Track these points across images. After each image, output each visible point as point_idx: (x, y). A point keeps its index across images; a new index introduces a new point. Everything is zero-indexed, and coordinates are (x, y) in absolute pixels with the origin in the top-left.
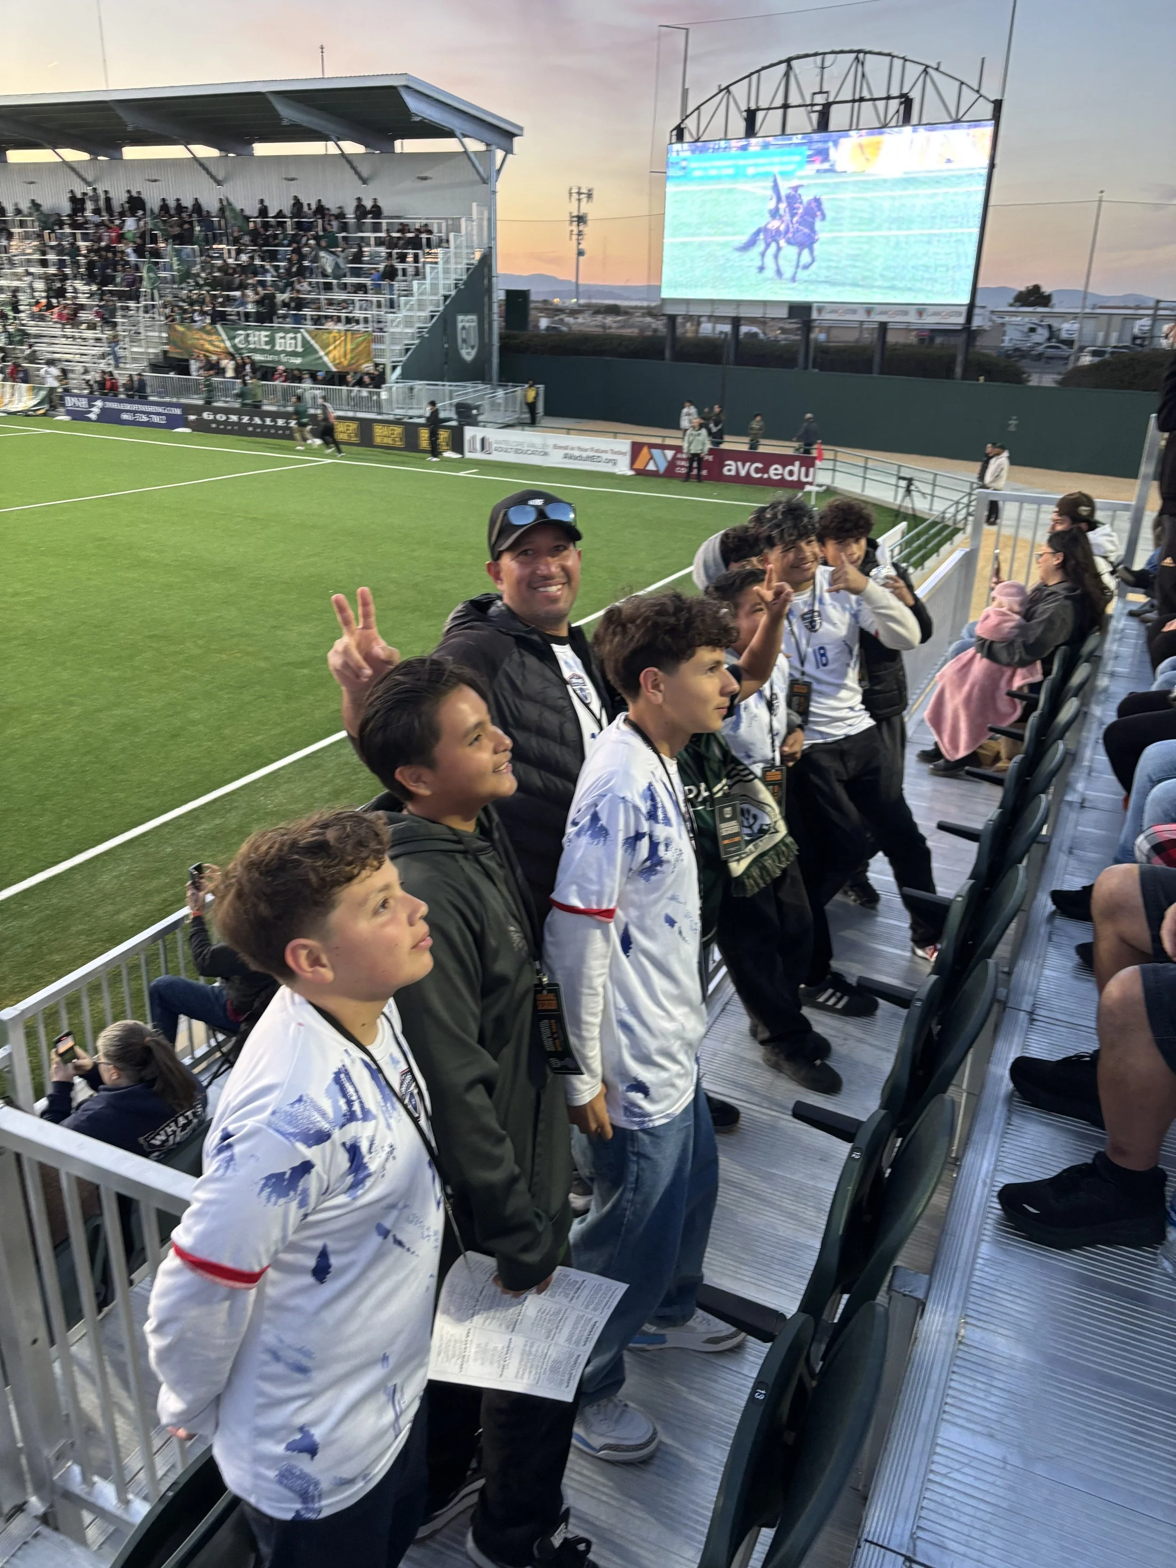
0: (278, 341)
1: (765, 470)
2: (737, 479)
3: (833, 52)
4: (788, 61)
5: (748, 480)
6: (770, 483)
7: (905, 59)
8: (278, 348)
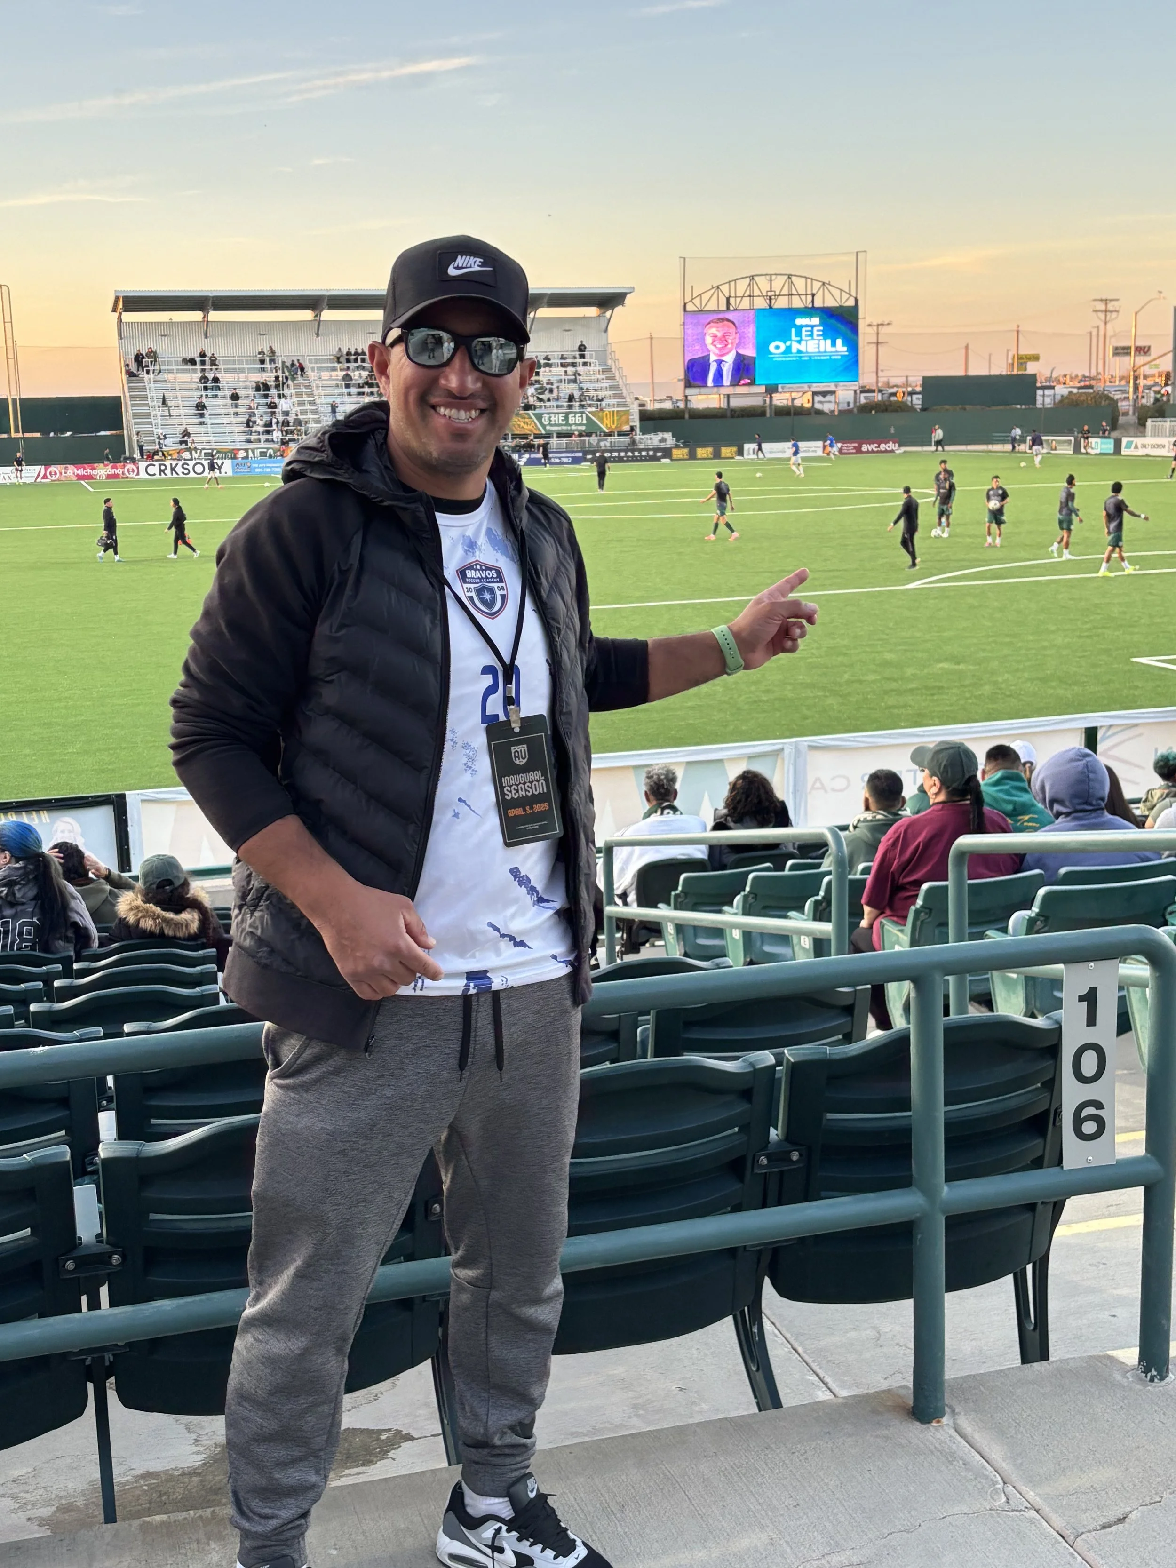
0: (570, 419)
1: (879, 447)
2: (868, 452)
3: (776, 274)
4: (752, 278)
5: (873, 452)
6: (881, 452)
7: (812, 279)
8: (570, 422)
